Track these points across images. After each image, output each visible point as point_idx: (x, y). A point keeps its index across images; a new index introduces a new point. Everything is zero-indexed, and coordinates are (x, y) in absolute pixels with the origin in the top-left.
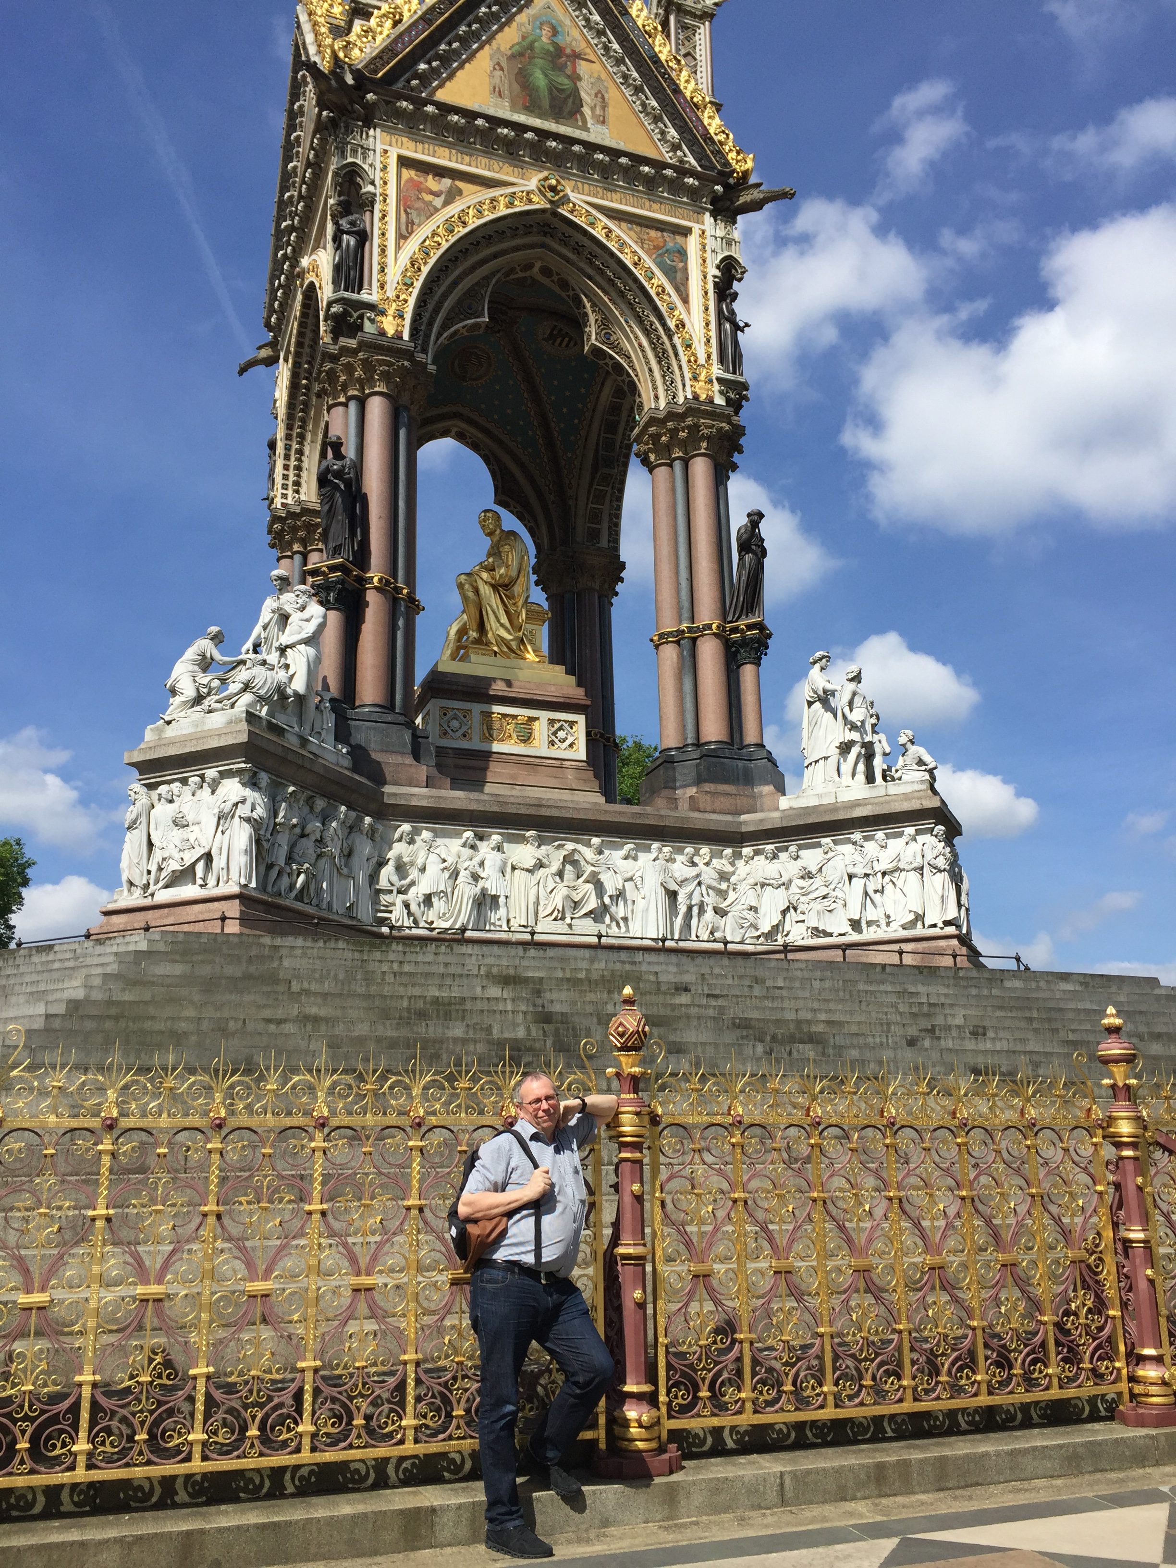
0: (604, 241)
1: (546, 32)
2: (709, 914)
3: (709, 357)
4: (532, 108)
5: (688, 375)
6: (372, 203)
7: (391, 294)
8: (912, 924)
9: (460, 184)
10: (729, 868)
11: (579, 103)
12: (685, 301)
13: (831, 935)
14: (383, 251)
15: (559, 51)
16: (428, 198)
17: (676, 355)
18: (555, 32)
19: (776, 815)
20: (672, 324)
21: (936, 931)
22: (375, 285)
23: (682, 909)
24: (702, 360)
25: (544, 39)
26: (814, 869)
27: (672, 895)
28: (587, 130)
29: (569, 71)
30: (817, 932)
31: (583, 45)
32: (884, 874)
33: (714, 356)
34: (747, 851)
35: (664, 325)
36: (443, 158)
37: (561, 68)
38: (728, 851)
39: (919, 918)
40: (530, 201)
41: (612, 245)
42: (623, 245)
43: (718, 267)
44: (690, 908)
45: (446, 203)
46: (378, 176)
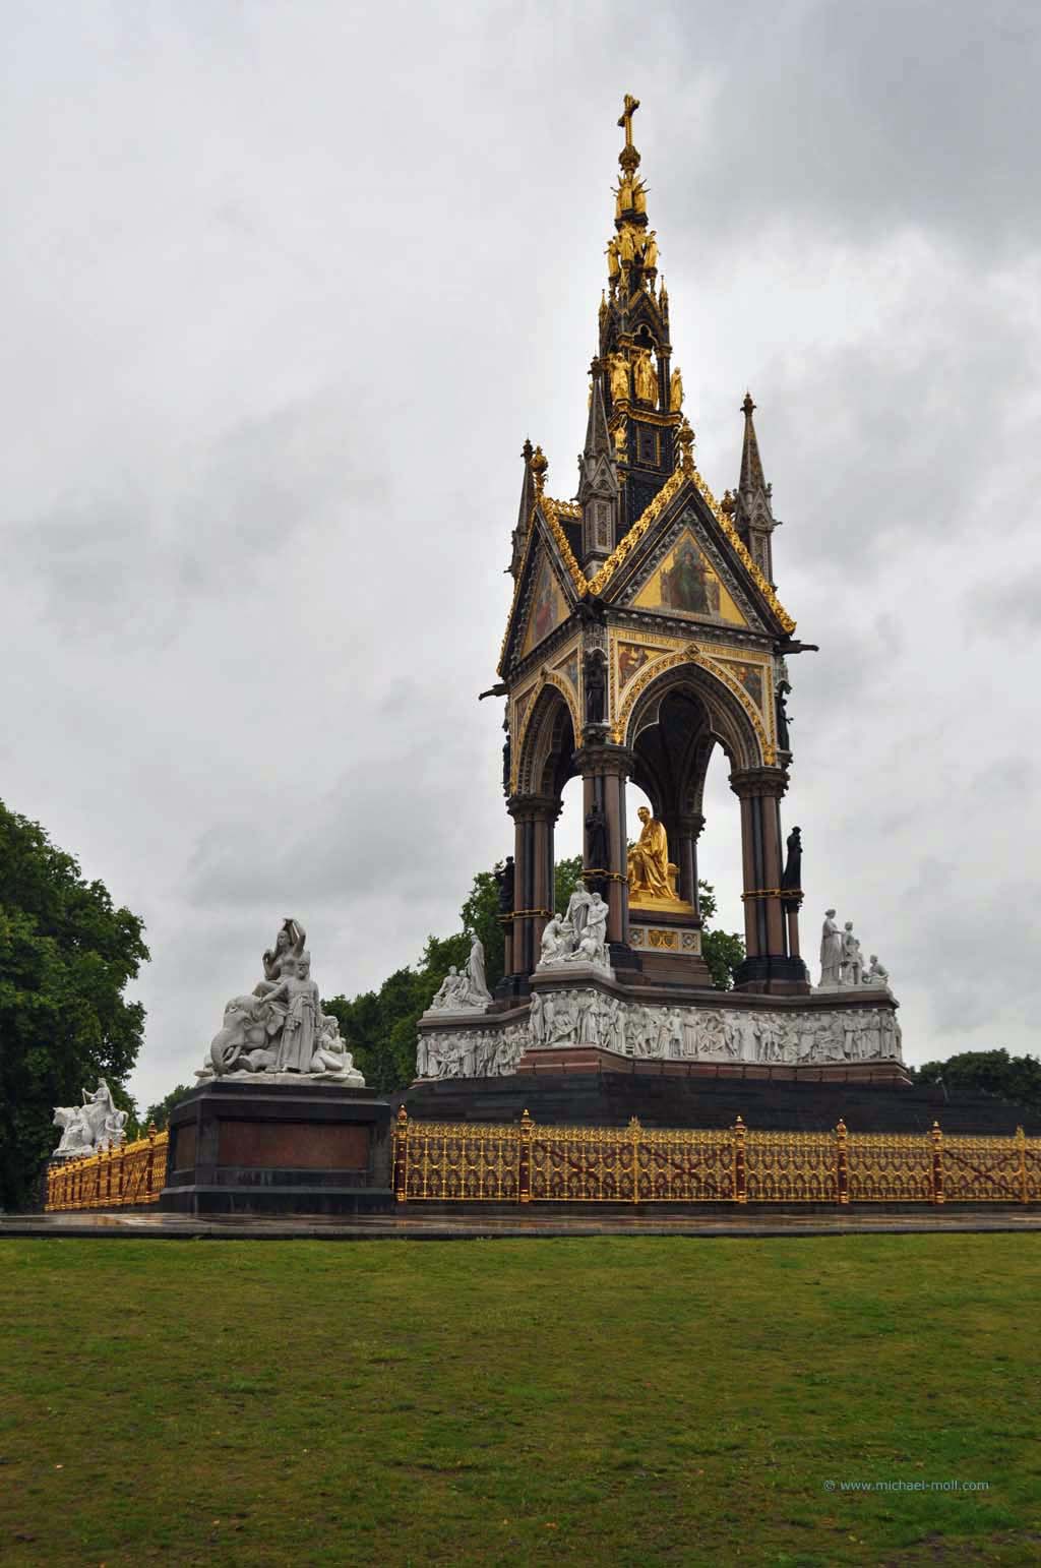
0: (719, 678)
1: (688, 557)
2: (776, 1048)
3: (773, 740)
4: (681, 605)
5: (762, 752)
6: (607, 670)
7: (617, 720)
8: (875, 1056)
9: (647, 652)
10: (785, 1024)
11: (704, 599)
12: (760, 708)
13: (835, 1060)
14: (613, 697)
15: (695, 567)
16: (632, 662)
17: (756, 739)
18: (692, 558)
19: (808, 997)
20: (753, 724)
21: (885, 1060)
22: (610, 716)
23: (764, 1045)
24: (769, 743)
25: (687, 562)
26: (827, 1026)
27: (758, 1038)
28: (708, 614)
29: (700, 580)
30: (829, 1058)
31: (706, 563)
32: (862, 1030)
33: (776, 740)
34: (793, 1015)
35: (750, 722)
36: (639, 639)
37: (696, 578)
38: (784, 1015)
39: (879, 1053)
40: (682, 659)
41: (722, 680)
42: (728, 679)
43: (777, 688)
44: (767, 1044)
45: (641, 666)
46: (609, 656)
